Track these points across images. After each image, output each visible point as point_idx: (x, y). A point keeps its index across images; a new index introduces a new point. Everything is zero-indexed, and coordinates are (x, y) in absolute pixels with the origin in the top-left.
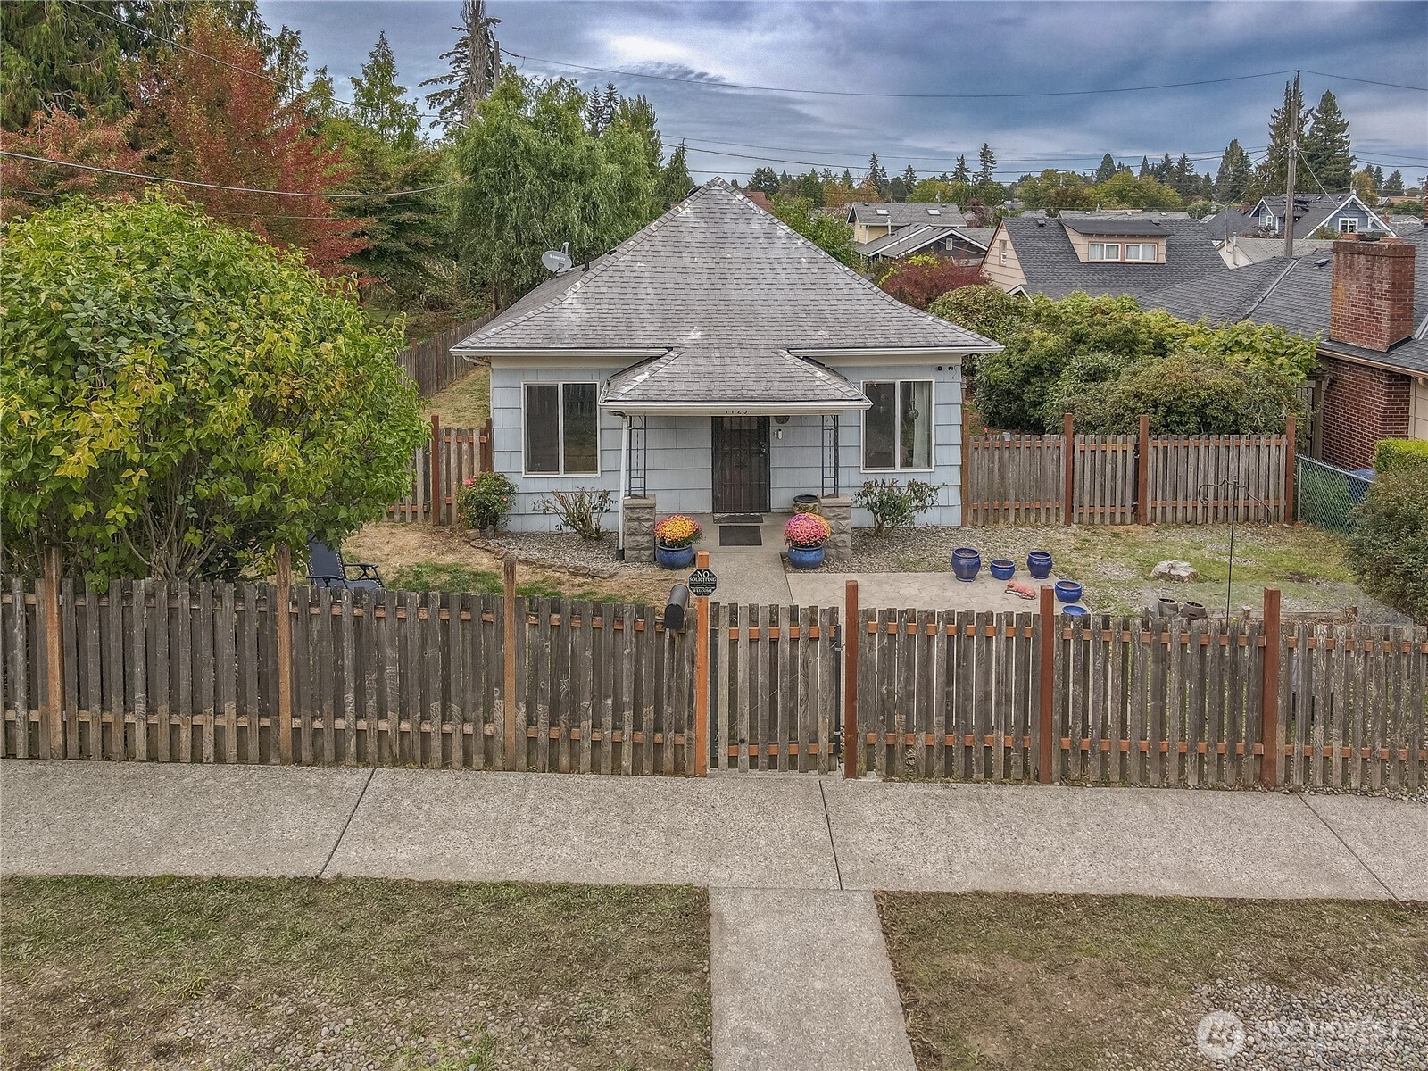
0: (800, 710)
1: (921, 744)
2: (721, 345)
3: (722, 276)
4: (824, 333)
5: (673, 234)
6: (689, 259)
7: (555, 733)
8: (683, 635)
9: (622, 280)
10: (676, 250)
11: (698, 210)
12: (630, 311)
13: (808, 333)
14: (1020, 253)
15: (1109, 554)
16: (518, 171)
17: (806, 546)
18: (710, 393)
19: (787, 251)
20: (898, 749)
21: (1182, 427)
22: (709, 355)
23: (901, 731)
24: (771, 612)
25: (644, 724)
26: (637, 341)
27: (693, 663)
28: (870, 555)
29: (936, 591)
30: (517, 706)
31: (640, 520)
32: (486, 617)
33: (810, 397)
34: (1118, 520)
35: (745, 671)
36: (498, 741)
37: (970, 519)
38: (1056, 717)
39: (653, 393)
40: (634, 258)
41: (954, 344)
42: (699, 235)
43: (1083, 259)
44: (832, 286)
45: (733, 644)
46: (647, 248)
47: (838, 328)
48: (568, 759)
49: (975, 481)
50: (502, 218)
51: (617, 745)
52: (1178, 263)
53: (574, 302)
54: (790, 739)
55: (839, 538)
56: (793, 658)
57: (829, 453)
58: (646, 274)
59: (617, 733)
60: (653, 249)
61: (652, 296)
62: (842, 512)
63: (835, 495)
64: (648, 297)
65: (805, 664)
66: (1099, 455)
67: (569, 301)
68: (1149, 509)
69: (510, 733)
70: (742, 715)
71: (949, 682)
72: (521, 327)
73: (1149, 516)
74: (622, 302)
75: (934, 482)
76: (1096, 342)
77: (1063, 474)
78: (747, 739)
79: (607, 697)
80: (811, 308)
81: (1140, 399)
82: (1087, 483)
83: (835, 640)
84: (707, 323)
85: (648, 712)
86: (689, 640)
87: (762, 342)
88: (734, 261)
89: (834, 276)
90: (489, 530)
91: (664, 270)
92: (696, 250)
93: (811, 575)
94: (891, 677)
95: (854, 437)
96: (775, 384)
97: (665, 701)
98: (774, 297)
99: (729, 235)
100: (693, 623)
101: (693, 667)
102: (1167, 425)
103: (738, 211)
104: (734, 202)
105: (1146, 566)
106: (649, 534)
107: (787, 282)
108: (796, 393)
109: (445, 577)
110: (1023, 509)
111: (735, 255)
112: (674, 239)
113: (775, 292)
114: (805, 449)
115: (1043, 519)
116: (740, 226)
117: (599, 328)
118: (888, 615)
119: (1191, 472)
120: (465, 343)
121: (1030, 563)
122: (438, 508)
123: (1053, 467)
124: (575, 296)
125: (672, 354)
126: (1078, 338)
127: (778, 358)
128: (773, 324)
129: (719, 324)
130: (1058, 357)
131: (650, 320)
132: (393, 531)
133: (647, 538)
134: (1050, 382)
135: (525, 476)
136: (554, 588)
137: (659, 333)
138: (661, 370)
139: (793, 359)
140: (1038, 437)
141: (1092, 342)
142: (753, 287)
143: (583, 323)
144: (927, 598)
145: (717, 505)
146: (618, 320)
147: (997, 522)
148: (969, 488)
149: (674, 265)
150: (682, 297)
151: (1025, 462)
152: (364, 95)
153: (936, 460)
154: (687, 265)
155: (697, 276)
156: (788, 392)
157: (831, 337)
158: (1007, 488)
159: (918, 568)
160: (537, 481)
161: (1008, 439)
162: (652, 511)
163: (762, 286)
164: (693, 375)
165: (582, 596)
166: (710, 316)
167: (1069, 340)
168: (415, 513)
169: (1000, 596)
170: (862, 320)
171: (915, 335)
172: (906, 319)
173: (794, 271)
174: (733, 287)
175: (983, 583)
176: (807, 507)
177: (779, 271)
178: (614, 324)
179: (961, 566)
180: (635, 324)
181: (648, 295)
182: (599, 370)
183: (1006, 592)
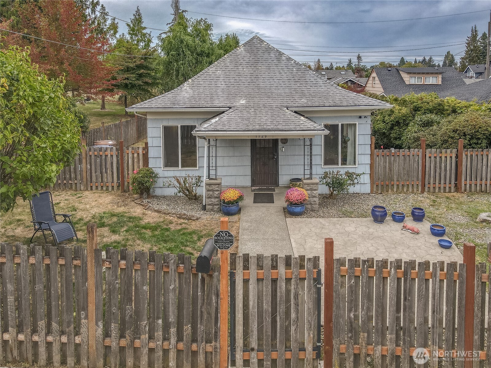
0: (293, 328)
1: (378, 354)
2: (255, 106)
3: (257, 77)
4: (304, 100)
5: (234, 59)
6: (242, 70)
7: (123, 342)
8: (211, 276)
9: (210, 78)
10: (236, 65)
11: (247, 49)
12: (213, 92)
13: (297, 100)
14: (381, 81)
15: (449, 208)
16: (184, 53)
17: (296, 204)
18: (248, 127)
19: (287, 65)
20: (362, 356)
21: (479, 146)
22: (249, 110)
23: (364, 344)
24: (272, 260)
25: (185, 338)
26: (215, 104)
27: (217, 295)
28: (327, 208)
29: (365, 229)
30: (97, 324)
31: (213, 191)
32: (75, 262)
33: (298, 129)
34: (447, 190)
35: (254, 301)
36: (84, 349)
37: (375, 190)
38: (476, 337)
39: (219, 128)
40: (216, 69)
41: (368, 104)
42: (246, 59)
43: (407, 83)
44: (308, 80)
45: (246, 282)
46: (222, 65)
47: (311, 98)
48: (132, 361)
49: (377, 172)
50: (178, 71)
51: (166, 352)
52: (447, 84)
53: (188, 88)
54: (286, 347)
55: (312, 199)
56: (288, 292)
57: (307, 158)
58: (222, 76)
59: (166, 343)
60: (225, 65)
61: (224, 85)
62: (314, 187)
63: (311, 178)
64: (222, 86)
65: (296, 296)
66: (438, 159)
67: (185, 88)
68: (463, 185)
69: (92, 343)
70: (252, 331)
71: (398, 310)
72: (161, 99)
73: (463, 189)
74: (210, 88)
75: (358, 171)
76: (425, 110)
77: (420, 168)
78: (256, 348)
79: (158, 318)
80: (298, 90)
81: (456, 133)
82: (432, 172)
83: (317, 280)
84: (248, 96)
85: (187, 329)
86: (215, 280)
87: (274, 105)
88: (262, 70)
89: (309, 76)
90: (145, 195)
91: (230, 74)
92: (245, 66)
93: (299, 219)
94: (356, 306)
95: (319, 150)
96: (281, 123)
97: (199, 322)
98: (281, 85)
99: (260, 59)
100: (218, 269)
101: (218, 299)
102: (470, 145)
103: (264, 49)
104: (263, 45)
105: (473, 215)
106: (218, 198)
107: (287, 79)
108: (291, 127)
109: (115, 219)
110: (401, 185)
111: (263, 68)
112: (235, 61)
113: (281, 83)
114: (296, 156)
115: (410, 190)
116: (265, 55)
118: (355, 262)
119: (484, 168)
120: (134, 106)
121: (413, 214)
122: (123, 184)
123: (416, 165)
124: (188, 85)
125: (231, 110)
126: (416, 109)
127: (282, 112)
128: (280, 97)
129: (254, 97)
130: (407, 117)
131: (222, 96)
132: (101, 195)
133: (217, 200)
134: (404, 129)
135: (162, 169)
136: (167, 225)
137: (225, 101)
138: (225, 117)
139: (288, 112)
140: (408, 150)
141: (423, 110)
142: (271, 81)
143: (190, 97)
144: (360, 233)
145: (254, 183)
146: (207, 96)
147: (388, 191)
148: (374, 175)
149: (235, 72)
150: (238, 86)
151: (402, 162)
152: (131, 30)
153: (358, 162)
154: (241, 72)
155: (245, 77)
156: (287, 126)
157: (308, 102)
158: (393, 175)
159: (353, 216)
160: (168, 171)
161: (393, 151)
162: (220, 186)
163: (275, 81)
164: (240, 119)
165: (180, 230)
166: (250, 94)
167: (412, 110)
168: (113, 187)
169: (400, 232)
170: (322, 95)
171: (348, 101)
172: (343, 94)
173: (290, 74)
174: (261, 81)
175: (389, 224)
176: (296, 184)
177: (283, 74)
178: (205, 97)
179: (376, 215)
180: (214, 97)
181: (222, 85)
182: (198, 119)
183: (402, 229)
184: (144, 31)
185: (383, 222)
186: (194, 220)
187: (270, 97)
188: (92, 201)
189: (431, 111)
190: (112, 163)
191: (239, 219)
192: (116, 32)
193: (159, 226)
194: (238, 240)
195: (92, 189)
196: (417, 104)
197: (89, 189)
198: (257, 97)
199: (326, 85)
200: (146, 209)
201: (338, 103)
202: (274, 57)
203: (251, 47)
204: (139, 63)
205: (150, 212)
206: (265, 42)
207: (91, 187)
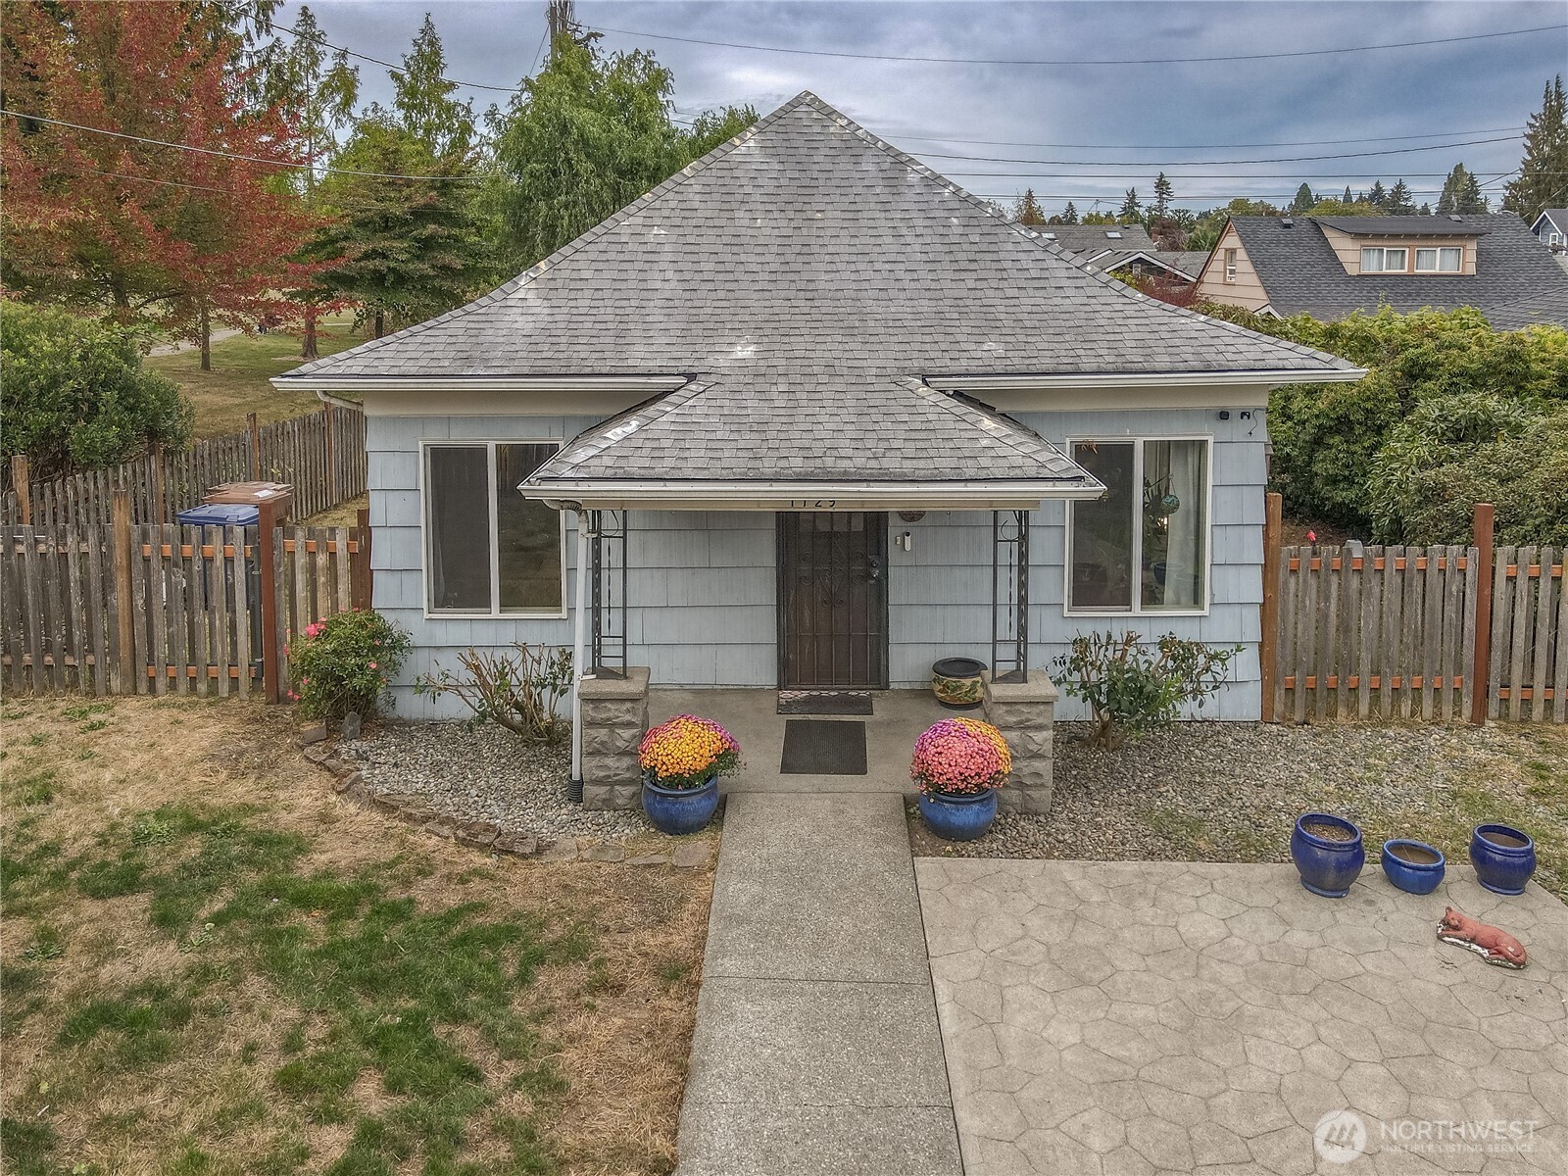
2: (791, 370)
3: (805, 250)
4: (993, 347)
5: (720, 181)
6: (746, 222)
9: (621, 257)
10: (725, 207)
11: (769, 144)
12: (628, 311)
13: (964, 346)
14: (1257, 264)
17: (957, 793)
18: (758, 464)
19: (924, 206)
22: (766, 387)
26: (630, 362)
28: (1088, 796)
29: (1269, 931)
31: (611, 725)
33: (970, 473)
37: (1279, 707)
39: (637, 465)
40: (648, 222)
41: (1259, 364)
42: (766, 182)
43: (1352, 270)
44: (1008, 265)
46: (672, 204)
47: (1022, 338)
49: (1290, 635)
52: (1495, 275)
53: (530, 295)
55: (1028, 767)
57: (1007, 580)
58: (667, 248)
60: (683, 206)
61: (673, 284)
62: (1034, 715)
63: (1019, 676)
64: (667, 285)
66: (1545, 586)
67: (521, 294)
72: (420, 339)
74: (617, 295)
75: (1214, 638)
76: (1452, 376)
77: (1470, 623)
80: (969, 302)
82: (1519, 641)
84: (768, 329)
87: (872, 366)
88: (828, 224)
89: (1010, 247)
90: (350, 723)
91: (699, 240)
92: (760, 207)
93: (970, 863)
95: (1052, 547)
96: (895, 444)
98: (899, 285)
99: (821, 182)
103: (838, 144)
104: (832, 129)
106: (631, 754)
107: (924, 257)
108: (938, 462)
109: (193, 849)
110: (1386, 690)
111: (829, 215)
112: (724, 190)
113: (901, 275)
114: (957, 572)
115: (1428, 710)
116: (841, 166)
117: (564, 340)
121: (1479, 854)
122: (276, 672)
123: (1451, 611)
124: (533, 285)
125: (693, 387)
126: (1416, 370)
127: (902, 394)
128: (896, 331)
129: (792, 332)
130: (1381, 402)
131: (662, 326)
132: (182, 717)
133: (626, 762)
134: (1366, 445)
135: (427, 616)
136: (407, 883)
137: (675, 348)
138: (664, 419)
139: (932, 396)
140: (1418, 550)
141: (1447, 376)
142: (861, 267)
143: (538, 332)
144: (1250, 954)
145: (788, 673)
146: (603, 326)
147: (1333, 714)
148: (1279, 647)
149: (719, 232)
150: (728, 286)
151: (1392, 598)
152: (406, 93)
153: (1213, 595)
154: (743, 231)
155: (759, 250)
156: (923, 462)
157: (1010, 354)
158: (1355, 647)
159: (1202, 844)
160: (450, 625)
161: (1357, 554)
162: (640, 707)
163: (877, 266)
164: (727, 427)
165: (452, 917)
166: (776, 318)
167: (1399, 374)
168: (235, 681)
169: (1431, 950)
170: (1068, 324)
171: (1176, 350)
172: (1153, 320)
173: (937, 239)
174: (823, 267)
175: (1370, 903)
176: (960, 687)
177: (908, 240)
178: (594, 332)
179: (1317, 861)
180: (633, 333)
181: (666, 281)
182: (564, 419)
183: (1440, 938)
184: (449, 97)
185: (1346, 890)
186: (524, 856)
187: (856, 331)
188: (137, 748)
189: (1477, 381)
190: (230, 589)
191: (715, 857)
192: (349, 99)
193: (370, 890)
194: (698, 985)
195: (152, 690)
196: (1420, 350)
197: (143, 688)
198: (803, 331)
199: (1080, 283)
200: (339, 793)
201: (1135, 357)
202: (875, 174)
203: (785, 137)
204: (422, 201)
205: (352, 808)
206: (841, 116)
207: (152, 680)
